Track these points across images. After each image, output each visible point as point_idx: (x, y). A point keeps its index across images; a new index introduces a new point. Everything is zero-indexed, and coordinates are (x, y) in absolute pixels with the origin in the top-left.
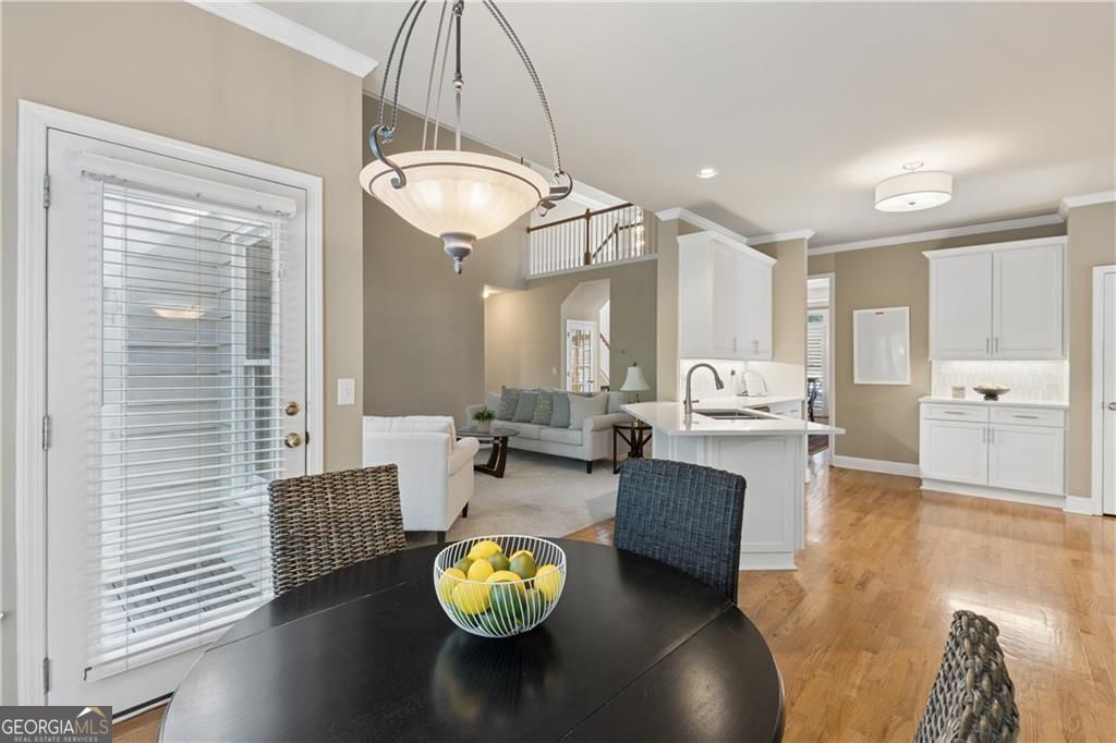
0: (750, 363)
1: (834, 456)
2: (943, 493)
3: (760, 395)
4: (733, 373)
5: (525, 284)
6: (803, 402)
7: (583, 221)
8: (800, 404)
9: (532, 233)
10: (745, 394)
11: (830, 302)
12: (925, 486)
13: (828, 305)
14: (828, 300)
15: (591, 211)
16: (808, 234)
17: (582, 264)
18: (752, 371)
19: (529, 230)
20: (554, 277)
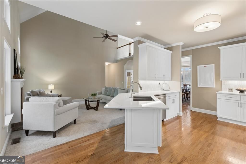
0: (166, 81)
1: (192, 108)
2: (224, 122)
3: (167, 90)
4: (159, 84)
5: (116, 61)
6: (180, 92)
7: (129, 45)
8: (179, 93)
9: (118, 49)
10: (163, 90)
11: (191, 65)
12: (218, 119)
13: (190, 65)
14: (190, 64)
15: (131, 43)
16: (181, 44)
17: (129, 56)
18: (165, 83)
19: (117, 48)
20: (123, 59)
